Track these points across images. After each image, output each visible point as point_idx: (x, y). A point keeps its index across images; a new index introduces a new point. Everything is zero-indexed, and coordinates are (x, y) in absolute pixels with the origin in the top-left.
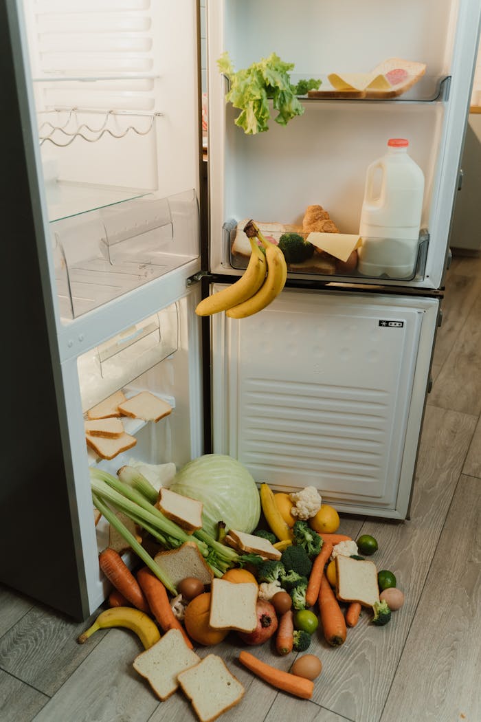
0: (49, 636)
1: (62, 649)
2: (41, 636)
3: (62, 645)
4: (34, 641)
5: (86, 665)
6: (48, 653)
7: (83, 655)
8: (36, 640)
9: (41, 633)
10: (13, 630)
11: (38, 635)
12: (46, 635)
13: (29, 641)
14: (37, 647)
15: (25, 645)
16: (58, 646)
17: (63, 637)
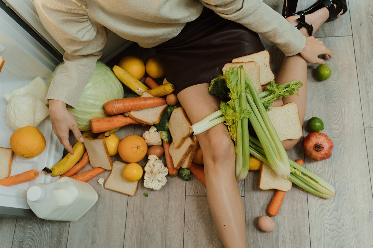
0: (38, 233)
1: (51, 237)
2: (34, 236)
3: (49, 235)
4: (32, 241)
5: (71, 240)
6: (45, 244)
7: (65, 235)
8: (32, 240)
9: (33, 234)
10: (15, 241)
11: (31, 236)
12: (36, 234)
13: (29, 242)
14: (36, 244)
15: (28, 246)
16: (47, 237)
17: (46, 229)
